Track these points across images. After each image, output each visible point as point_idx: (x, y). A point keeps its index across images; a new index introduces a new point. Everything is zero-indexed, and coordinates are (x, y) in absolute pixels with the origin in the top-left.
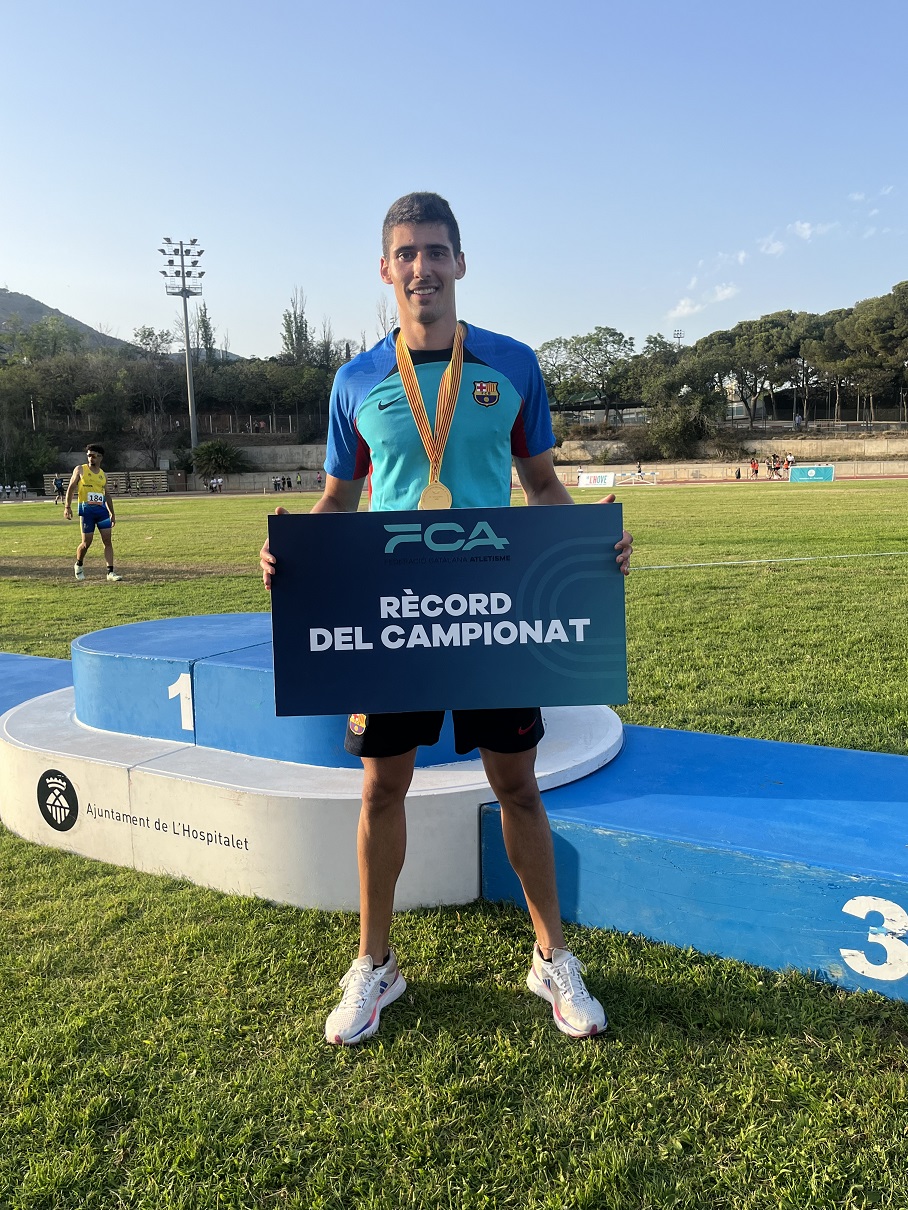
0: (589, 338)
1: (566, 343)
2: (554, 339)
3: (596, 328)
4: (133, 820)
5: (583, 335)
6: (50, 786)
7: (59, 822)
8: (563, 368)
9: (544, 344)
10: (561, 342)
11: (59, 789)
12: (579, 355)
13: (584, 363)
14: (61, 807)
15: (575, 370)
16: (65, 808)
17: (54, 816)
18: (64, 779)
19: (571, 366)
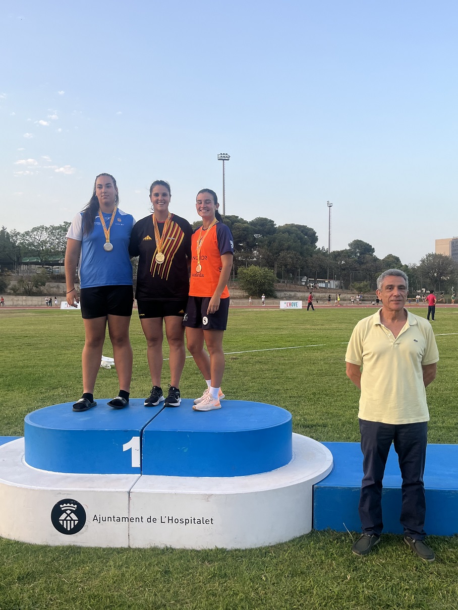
0: (60, 227)
1: (46, 228)
2: (39, 226)
3: (64, 222)
4: (131, 520)
5: (57, 225)
6: (62, 509)
7: (69, 529)
8: (45, 242)
9: (34, 228)
10: (43, 228)
11: (70, 510)
12: (54, 236)
13: (57, 240)
14: (72, 520)
15: (51, 244)
16: (74, 521)
17: (65, 527)
18: (75, 503)
19: (49, 241)
